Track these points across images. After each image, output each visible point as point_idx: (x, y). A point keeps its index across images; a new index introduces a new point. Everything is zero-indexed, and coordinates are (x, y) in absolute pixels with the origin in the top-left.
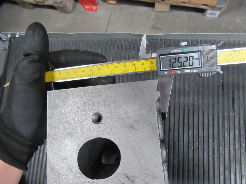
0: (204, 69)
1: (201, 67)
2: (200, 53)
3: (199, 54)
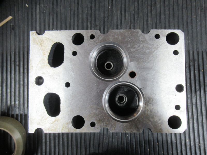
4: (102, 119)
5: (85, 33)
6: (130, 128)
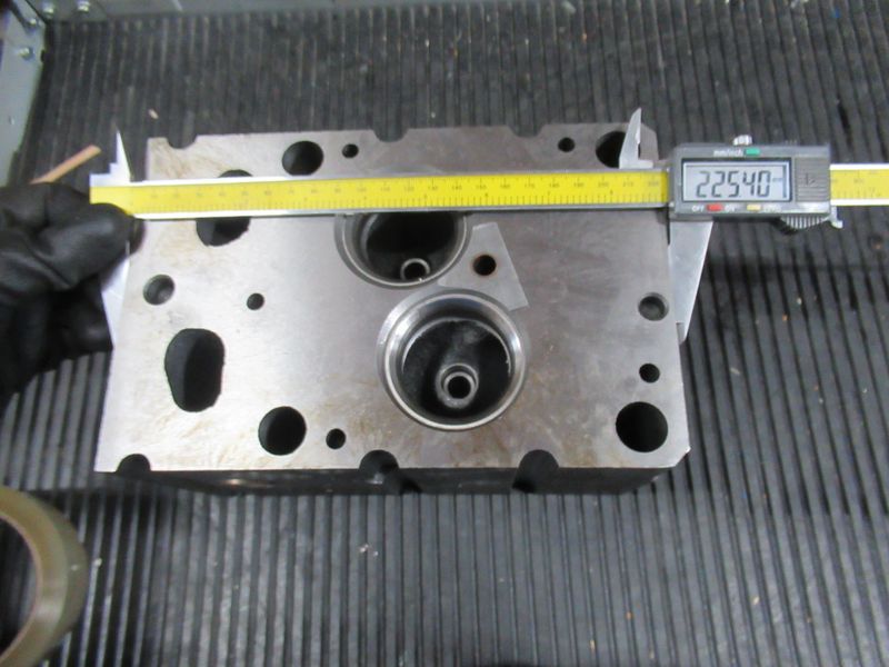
1: (790, 200)
2: (787, 164)
4: (371, 420)
5: (329, 142)
6: (475, 451)
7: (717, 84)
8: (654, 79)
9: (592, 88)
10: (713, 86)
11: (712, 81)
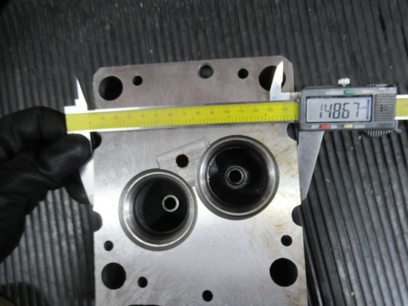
0: (374, 124)
1: (371, 121)
2: (370, 99)
3: (368, 101)
7: (310, 10)
8: (274, 11)
9: (238, 22)
10: (308, 11)
11: (307, 8)
